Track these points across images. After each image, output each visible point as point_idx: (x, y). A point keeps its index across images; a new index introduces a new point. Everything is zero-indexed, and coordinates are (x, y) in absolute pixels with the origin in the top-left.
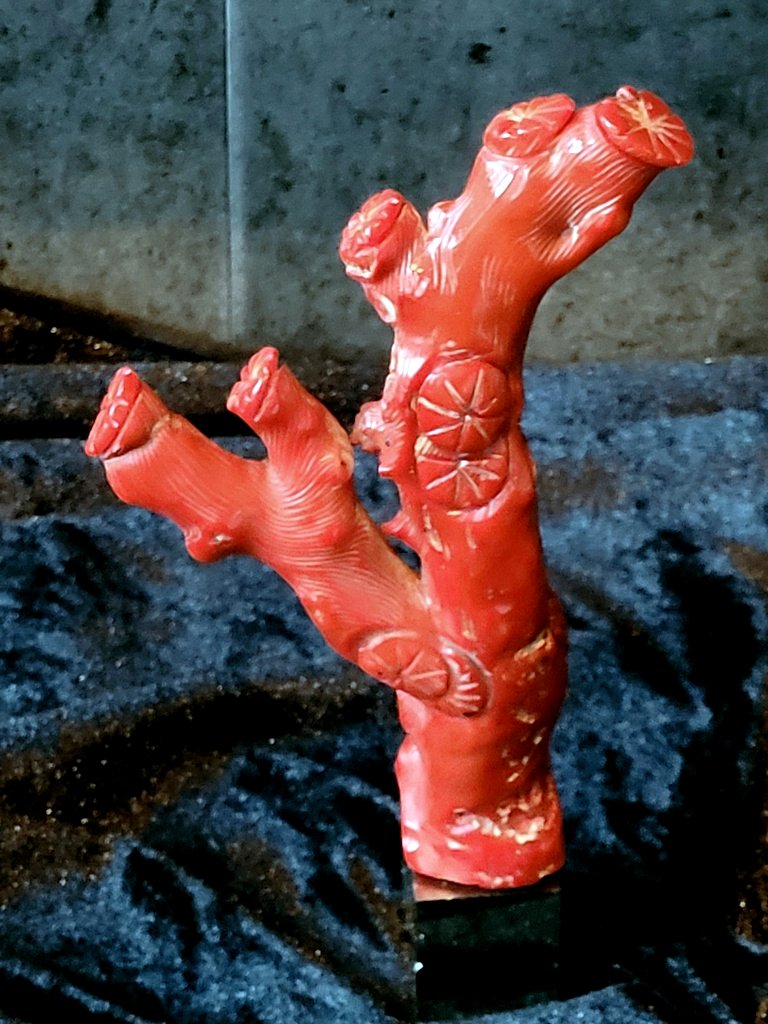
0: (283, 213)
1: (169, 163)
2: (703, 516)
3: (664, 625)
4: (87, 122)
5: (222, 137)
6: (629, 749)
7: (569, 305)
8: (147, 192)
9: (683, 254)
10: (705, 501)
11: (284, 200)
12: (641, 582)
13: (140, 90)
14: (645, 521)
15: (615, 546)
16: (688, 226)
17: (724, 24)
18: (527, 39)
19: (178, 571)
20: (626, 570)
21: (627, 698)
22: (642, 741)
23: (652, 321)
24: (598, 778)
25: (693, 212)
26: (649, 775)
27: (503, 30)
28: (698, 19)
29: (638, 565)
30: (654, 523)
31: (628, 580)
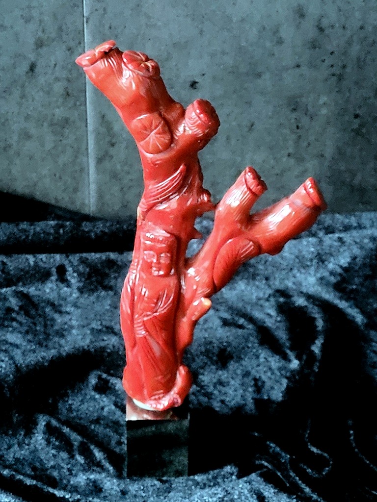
0: (112, 157)
1: (62, 136)
2: (294, 283)
3: (278, 328)
4: (27, 118)
5: (85, 123)
6: (264, 378)
8: (54, 148)
10: (294, 276)
11: (112, 151)
12: (268, 311)
13: (50, 104)
14: (269, 286)
15: (256, 296)
16: (285, 159)
17: (297, 70)
18: (214, 78)
19: (68, 309)
20: (261, 306)
21: (262, 356)
22: (269, 374)
24: (250, 389)
26: (272, 388)
27: (204, 75)
28: (287, 69)
29: (267, 304)
30: (273, 287)
31: (262, 310)
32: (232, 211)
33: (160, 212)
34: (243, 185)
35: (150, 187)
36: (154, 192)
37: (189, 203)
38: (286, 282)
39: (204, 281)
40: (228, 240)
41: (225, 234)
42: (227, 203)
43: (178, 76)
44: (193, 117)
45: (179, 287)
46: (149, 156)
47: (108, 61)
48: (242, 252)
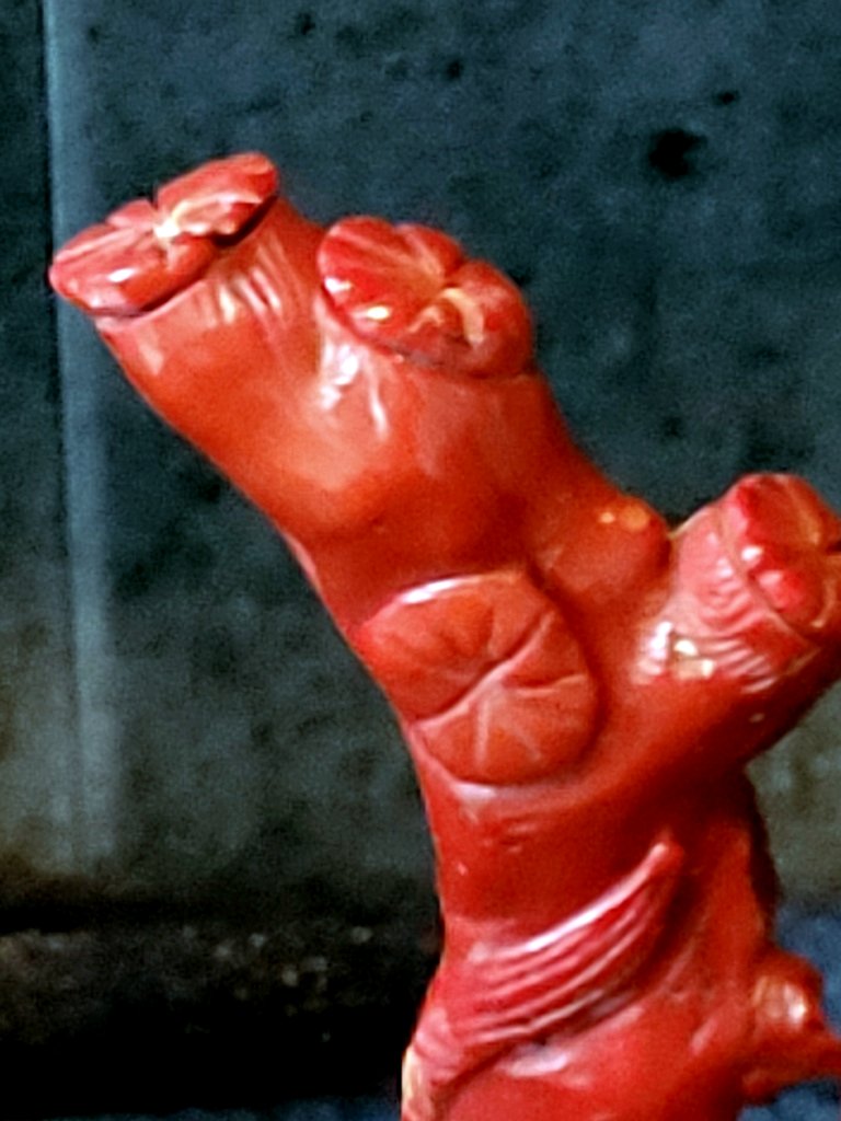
0: (204, 558)
27: (729, 97)
33: (533, 1085)
35: (478, 954)
36: (501, 983)
43: (578, 109)
46: (473, 794)
47: (237, 295)
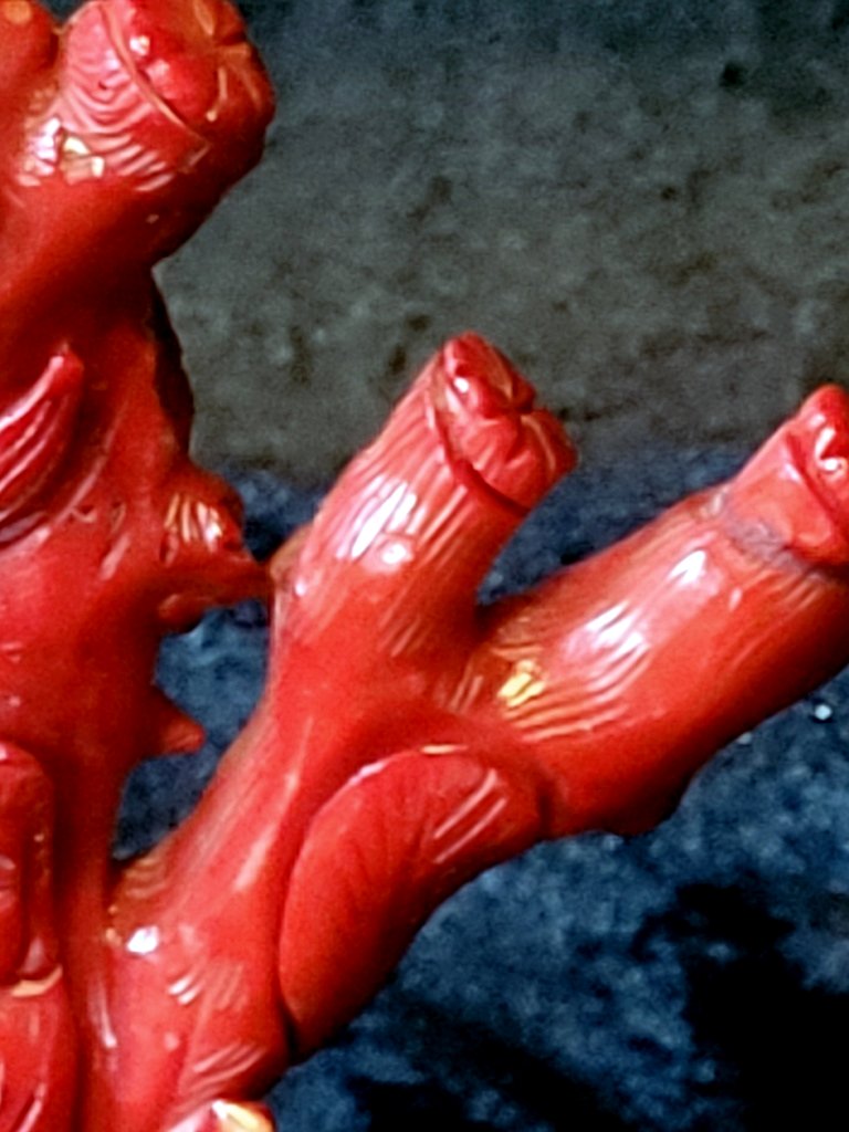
2: (791, 842)
7: (418, 323)
9: (699, 177)
10: (793, 803)
12: (640, 1021)
14: (650, 869)
15: (571, 933)
16: (707, 104)
20: (604, 992)
23: (632, 348)
25: (716, 67)
30: (668, 867)
31: (607, 1019)
32: (375, 599)
34: (429, 450)
37: (111, 562)
38: (748, 833)
39: (225, 1001)
40: (355, 770)
41: (333, 735)
42: (341, 553)
44: (111, 82)
45: (79, 1044)
48: (439, 833)
